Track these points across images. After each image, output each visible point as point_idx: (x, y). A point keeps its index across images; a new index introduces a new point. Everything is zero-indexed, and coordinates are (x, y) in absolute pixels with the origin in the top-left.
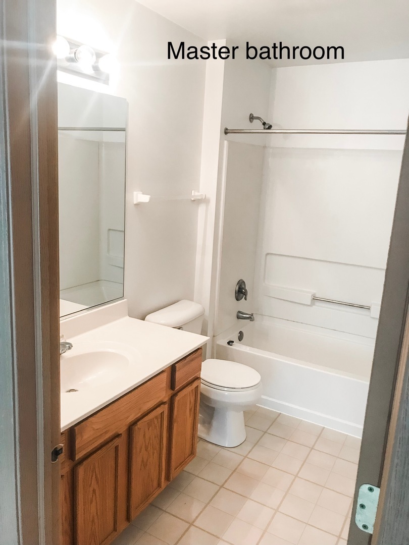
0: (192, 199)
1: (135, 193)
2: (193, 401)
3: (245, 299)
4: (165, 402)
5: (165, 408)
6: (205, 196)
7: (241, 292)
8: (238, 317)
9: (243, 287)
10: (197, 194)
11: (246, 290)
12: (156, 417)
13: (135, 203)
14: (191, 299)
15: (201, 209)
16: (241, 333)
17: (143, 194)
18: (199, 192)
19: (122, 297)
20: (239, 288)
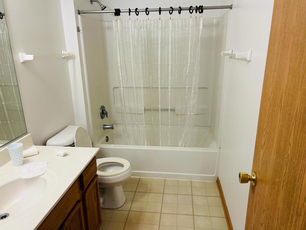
0: (63, 57)
1: (20, 54)
2: (95, 191)
3: (107, 117)
4: (80, 200)
5: (80, 205)
6: (72, 54)
7: (103, 113)
8: (104, 128)
9: (104, 110)
10: (65, 53)
11: (106, 112)
12: (76, 213)
13: (22, 61)
14: (74, 124)
15: (70, 63)
16: (107, 137)
17: (26, 54)
18: (66, 51)
19: (26, 133)
20: (102, 111)
